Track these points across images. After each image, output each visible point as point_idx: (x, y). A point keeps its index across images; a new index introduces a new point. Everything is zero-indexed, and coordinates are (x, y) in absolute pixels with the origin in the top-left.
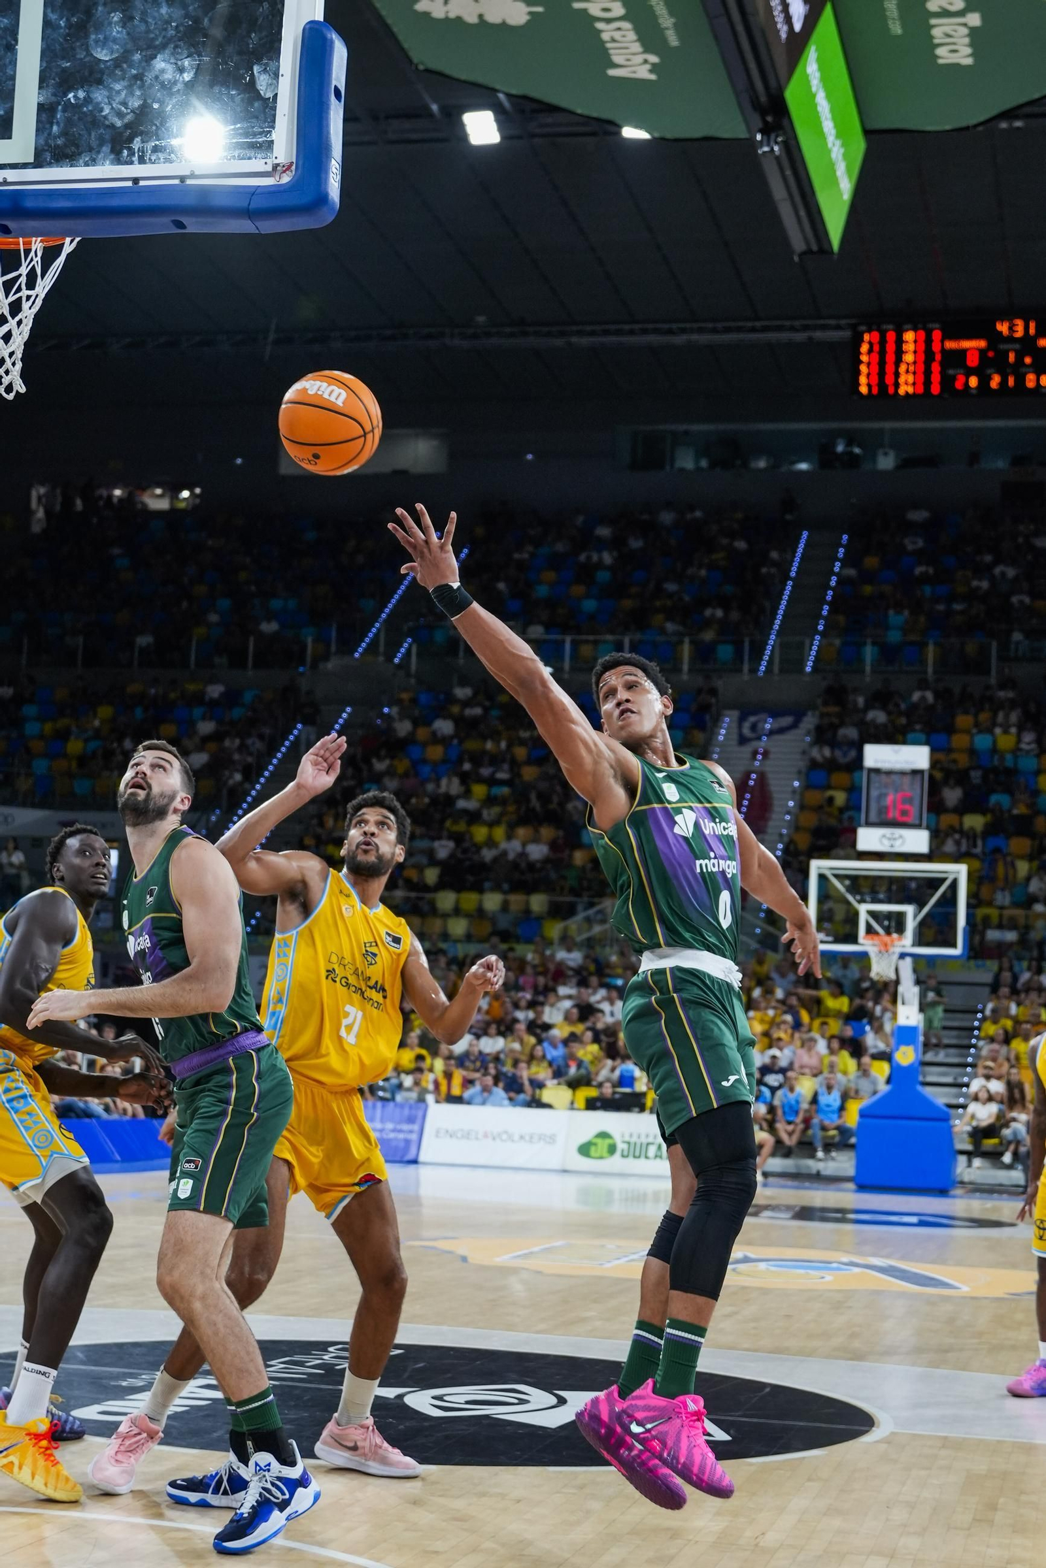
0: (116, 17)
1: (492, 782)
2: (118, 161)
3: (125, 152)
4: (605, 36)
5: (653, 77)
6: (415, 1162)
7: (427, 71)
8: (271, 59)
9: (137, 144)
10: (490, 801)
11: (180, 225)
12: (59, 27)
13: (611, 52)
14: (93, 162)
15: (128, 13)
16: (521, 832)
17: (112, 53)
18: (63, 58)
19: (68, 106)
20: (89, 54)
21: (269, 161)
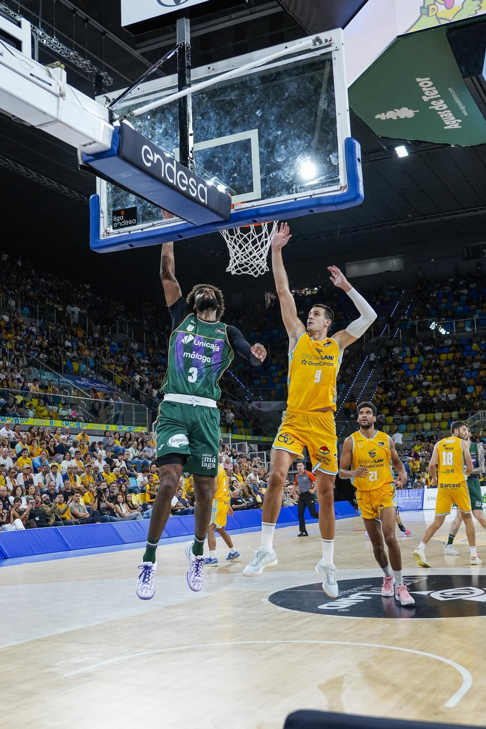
0: (283, 147)
1: (432, 375)
2: (289, 193)
3: (291, 190)
4: (442, 116)
5: (460, 127)
6: (422, 509)
7: (381, 137)
8: (335, 152)
9: (294, 187)
10: (433, 381)
11: (312, 211)
12: (264, 153)
13: (444, 121)
14: (281, 195)
15: (286, 145)
16: (445, 390)
17: (283, 159)
18: (267, 163)
19: (270, 178)
20: (275, 160)
21: (339, 186)
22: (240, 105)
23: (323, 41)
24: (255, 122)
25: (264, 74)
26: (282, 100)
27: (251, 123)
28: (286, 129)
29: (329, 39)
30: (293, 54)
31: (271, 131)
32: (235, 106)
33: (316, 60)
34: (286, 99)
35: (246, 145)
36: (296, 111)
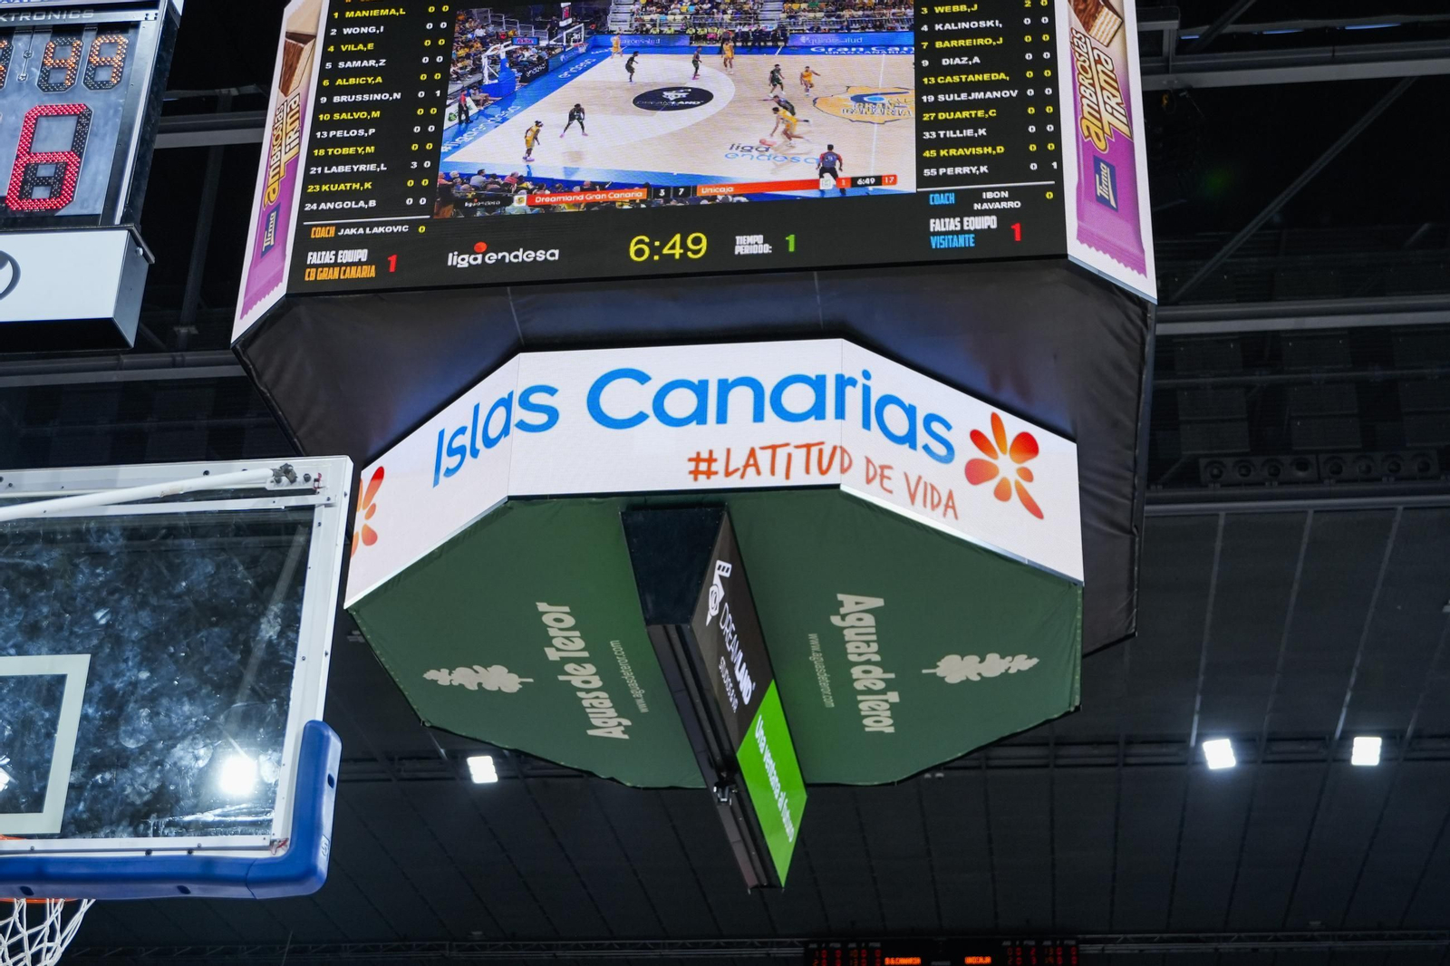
0: (145, 712)
2: (137, 834)
3: (142, 827)
4: (586, 703)
5: (626, 737)
7: (432, 727)
8: (275, 751)
9: (152, 819)
11: (185, 890)
12: (93, 719)
13: (590, 715)
14: (113, 834)
15: (155, 710)
17: (138, 742)
18: (96, 745)
19: (95, 785)
20: (118, 743)
21: (267, 837)
22: (59, 585)
23: (300, 478)
24: (88, 636)
25: (137, 524)
26: (171, 596)
27: (77, 636)
28: (163, 672)
29: (314, 476)
30: (220, 490)
31: (123, 666)
32: (44, 585)
33: (272, 516)
34: (179, 596)
35: (51, 689)
36: (198, 631)
